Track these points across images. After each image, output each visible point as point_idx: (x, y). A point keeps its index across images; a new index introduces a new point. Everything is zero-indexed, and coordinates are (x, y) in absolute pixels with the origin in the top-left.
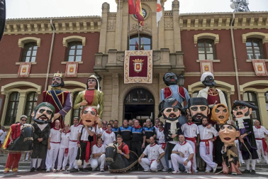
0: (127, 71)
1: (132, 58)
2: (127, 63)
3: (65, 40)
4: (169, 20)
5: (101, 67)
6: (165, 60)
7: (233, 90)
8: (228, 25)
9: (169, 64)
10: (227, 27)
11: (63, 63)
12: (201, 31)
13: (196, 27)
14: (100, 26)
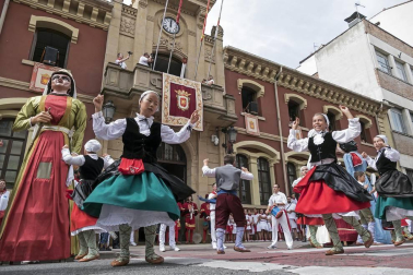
0: (166, 104)
1: (174, 87)
2: (167, 92)
3: (34, 20)
4: (209, 48)
5: (116, 89)
6: (218, 101)
7: (279, 157)
8: (272, 78)
9: (223, 108)
10: (272, 79)
11: (25, 61)
12: (244, 76)
13: (241, 69)
14: (109, 21)
